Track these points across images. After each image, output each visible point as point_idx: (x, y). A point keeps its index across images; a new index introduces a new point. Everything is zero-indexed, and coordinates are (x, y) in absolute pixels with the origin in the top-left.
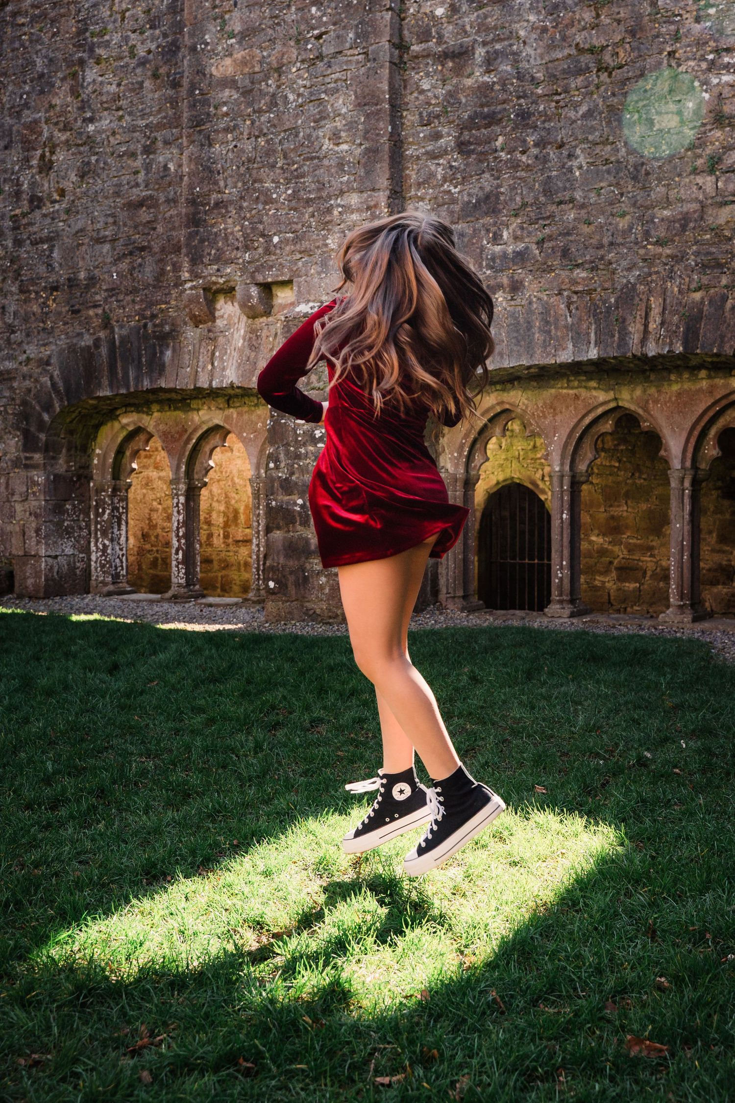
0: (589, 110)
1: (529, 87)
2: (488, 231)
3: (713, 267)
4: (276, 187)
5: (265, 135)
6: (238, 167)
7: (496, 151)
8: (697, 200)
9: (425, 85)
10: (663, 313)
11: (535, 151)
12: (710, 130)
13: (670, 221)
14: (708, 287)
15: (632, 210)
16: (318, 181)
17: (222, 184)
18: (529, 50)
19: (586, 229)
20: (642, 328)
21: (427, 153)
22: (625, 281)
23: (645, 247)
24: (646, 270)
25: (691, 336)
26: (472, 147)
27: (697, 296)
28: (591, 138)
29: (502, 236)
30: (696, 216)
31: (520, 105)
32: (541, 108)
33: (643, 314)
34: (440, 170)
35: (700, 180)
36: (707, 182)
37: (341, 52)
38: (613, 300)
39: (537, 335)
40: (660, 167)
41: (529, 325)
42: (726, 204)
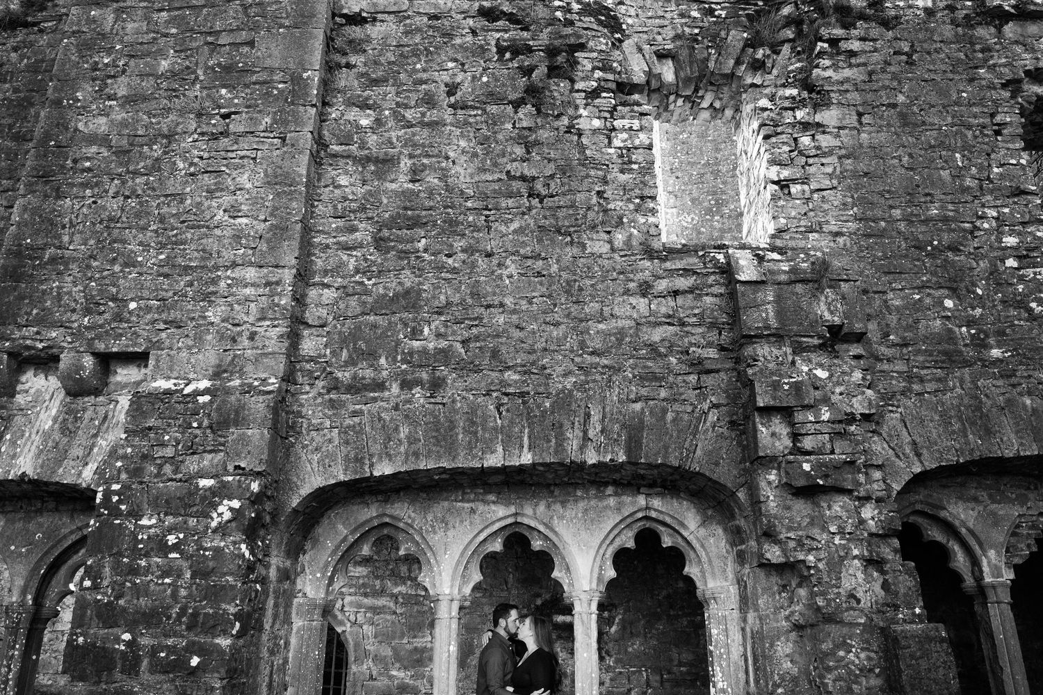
0: (521, 227)
1: (458, 201)
2: (406, 325)
3: (651, 380)
4: (143, 251)
5: (138, 196)
6: (93, 224)
7: (418, 251)
8: (630, 317)
9: (343, 180)
10: (603, 420)
11: (462, 256)
12: (641, 260)
13: (607, 334)
14: (647, 399)
15: (565, 321)
16: (204, 250)
17: (66, 239)
18: (458, 168)
19: (517, 334)
20: (581, 434)
21: (338, 243)
22: (560, 386)
23: (581, 355)
24: (583, 378)
25: (633, 445)
26: (393, 244)
27: (638, 406)
28: (522, 251)
29: (422, 331)
30: (631, 332)
31: (448, 214)
32: (471, 219)
33: (582, 421)
34: (352, 261)
35: (633, 300)
36: (642, 303)
37: (252, 133)
38: (548, 405)
39: (461, 436)
40: (592, 285)
41: (452, 426)
42: (660, 324)
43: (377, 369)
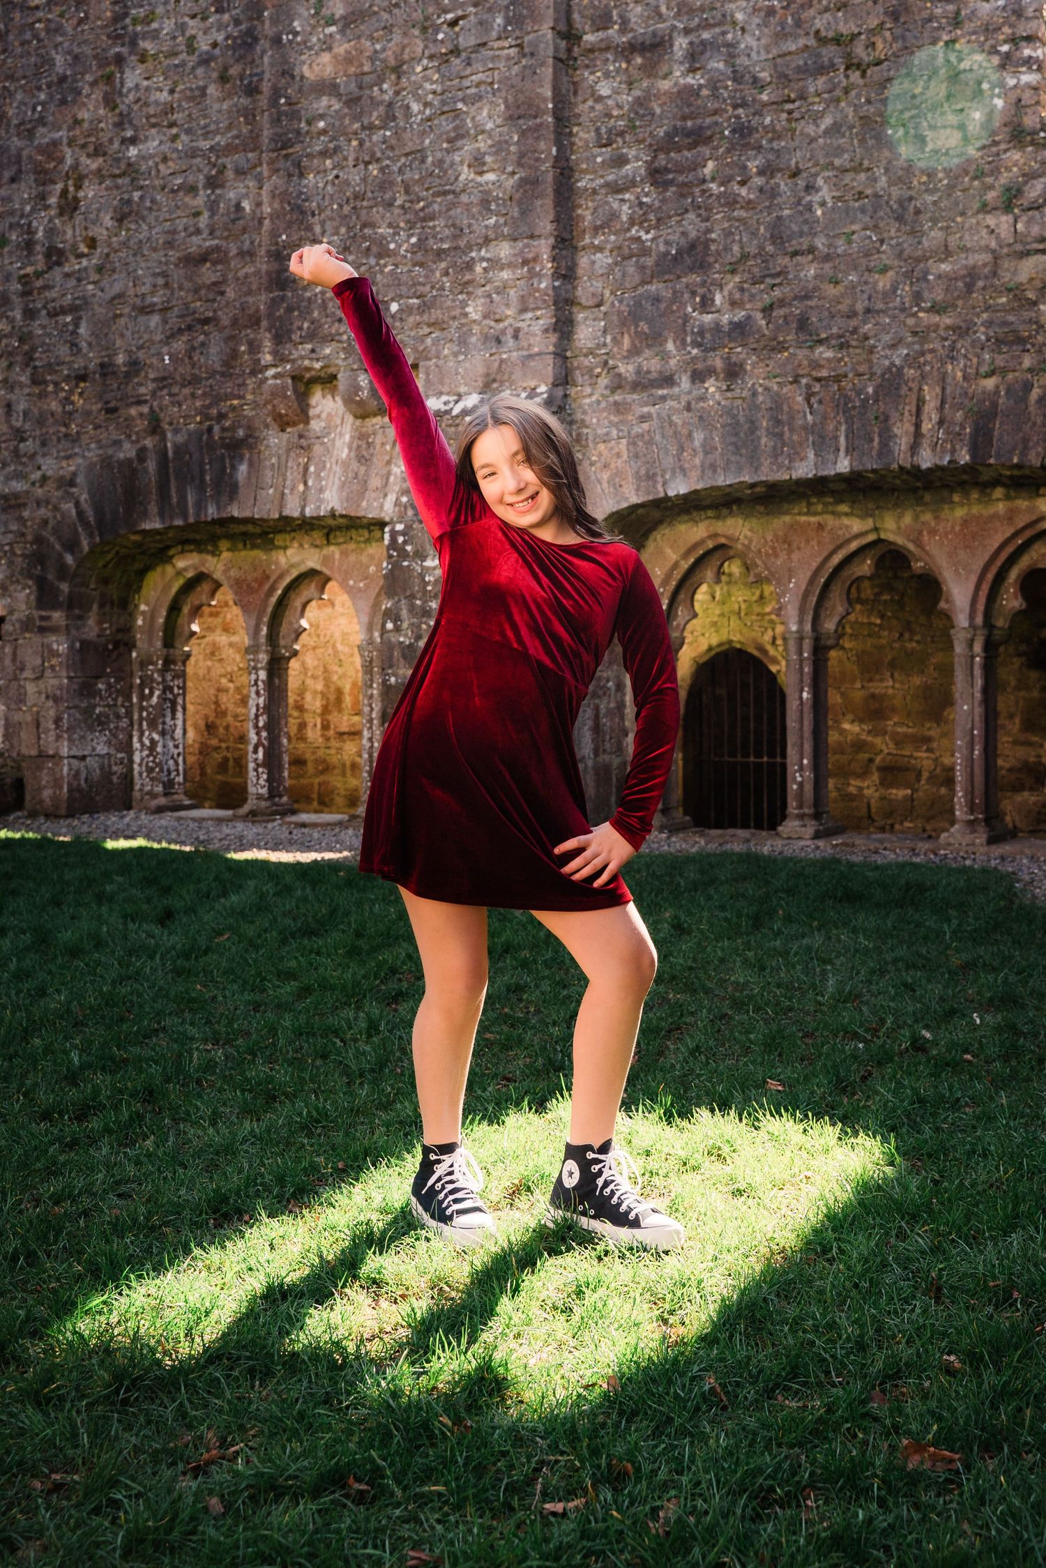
0: (835, 123)
1: (749, 92)
2: (693, 293)
3: (1011, 343)
4: (394, 234)
5: (378, 160)
6: (340, 206)
7: (704, 181)
8: (987, 248)
9: (604, 88)
10: (941, 408)
11: (759, 181)
12: (1005, 151)
13: (950, 278)
14: (1003, 371)
15: (896, 263)
16: (454, 226)
18: (749, 39)
19: (831, 291)
20: (912, 429)
21: (607, 185)
22: (887, 363)
23: (914, 315)
24: (916, 347)
25: (981, 439)
26: (670, 176)
27: (990, 383)
28: (837, 162)
29: (713, 300)
30: (986, 271)
31: (737, 117)
32: (767, 121)
33: (914, 410)
34: (624, 208)
35: (990, 220)
36: (1001, 223)
38: (870, 390)
39: (763, 440)
40: (934, 203)
41: (753, 427)
42: (1027, 254)
43: (665, 356)
